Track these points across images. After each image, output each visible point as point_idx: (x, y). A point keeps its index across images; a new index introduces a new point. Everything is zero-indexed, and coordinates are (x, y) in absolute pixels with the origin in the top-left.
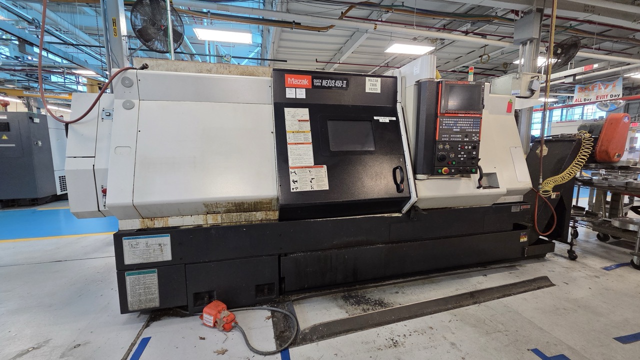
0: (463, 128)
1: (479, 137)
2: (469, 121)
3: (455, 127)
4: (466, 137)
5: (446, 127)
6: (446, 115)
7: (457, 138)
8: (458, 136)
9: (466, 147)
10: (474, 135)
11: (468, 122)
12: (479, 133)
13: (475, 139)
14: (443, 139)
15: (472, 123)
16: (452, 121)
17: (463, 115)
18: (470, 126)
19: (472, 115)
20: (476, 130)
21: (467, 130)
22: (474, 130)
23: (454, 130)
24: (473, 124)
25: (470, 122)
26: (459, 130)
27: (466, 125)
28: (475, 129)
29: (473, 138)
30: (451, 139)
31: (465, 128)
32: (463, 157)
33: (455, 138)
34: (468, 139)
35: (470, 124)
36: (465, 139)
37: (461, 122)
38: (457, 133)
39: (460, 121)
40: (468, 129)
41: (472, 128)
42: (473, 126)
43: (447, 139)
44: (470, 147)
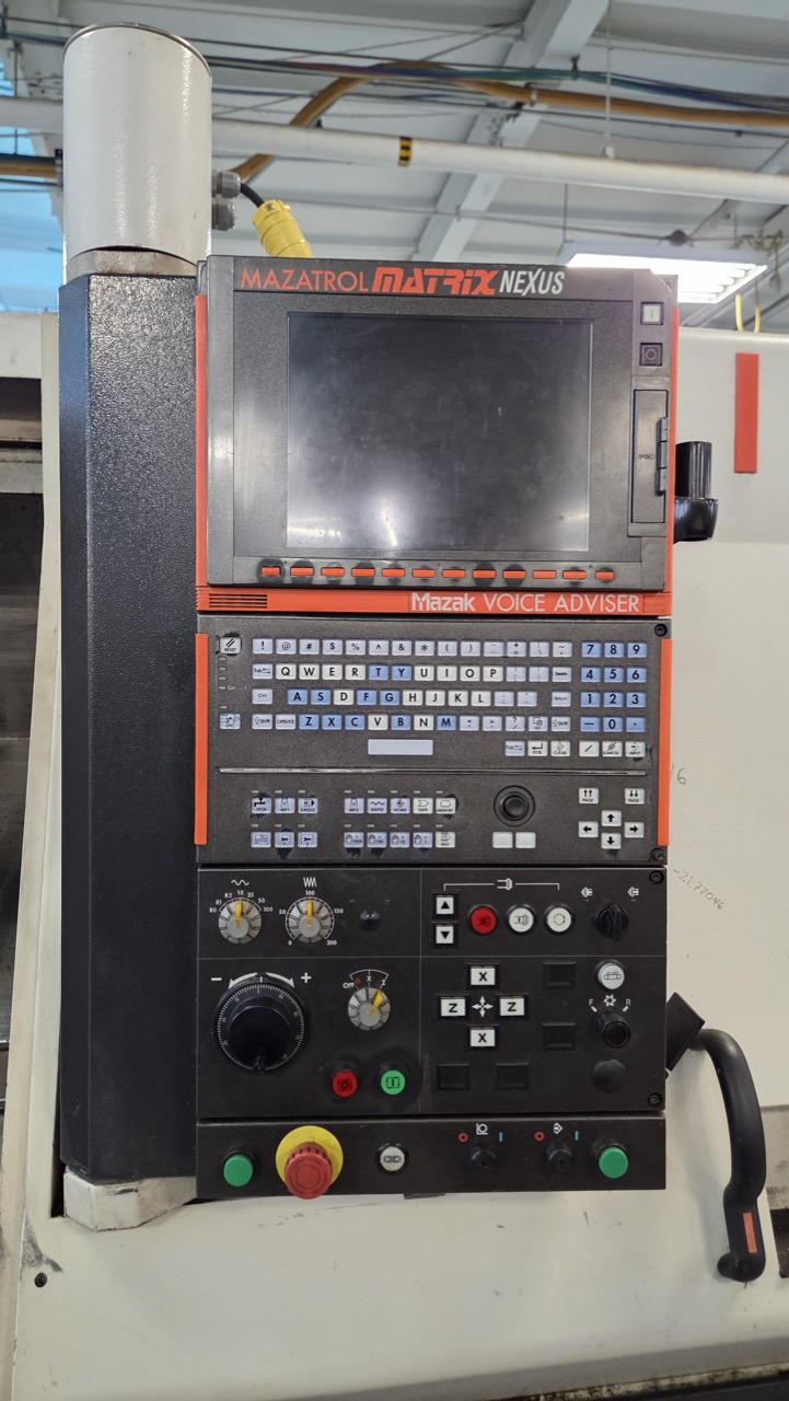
0: (468, 724)
1: (652, 815)
2: (527, 662)
3: (378, 723)
4: (512, 817)
5: (286, 722)
6: (276, 600)
7: (412, 823)
8: (423, 805)
9: (520, 919)
10: (589, 796)
11: (516, 674)
12: (652, 773)
13: (608, 832)
14: (260, 840)
15: (563, 675)
16: (344, 660)
17: (464, 603)
18: (544, 709)
19: (562, 604)
20: (613, 750)
21: (514, 749)
22: (588, 749)
23: (376, 747)
24: (575, 688)
25: (539, 674)
26: (425, 748)
27: (504, 699)
28: (600, 737)
29: (587, 830)
30: (353, 840)
31: (492, 724)
32: (494, 1018)
33: (385, 823)
34: (527, 840)
35: (544, 690)
36: (502, 840)
37: (447, 674)
38: (404, 776)
39: (436, 661)
40: (526, 736)
41: (562, 724)
42: (575, 712)
43: (309, 840)
44: (559, 920)
